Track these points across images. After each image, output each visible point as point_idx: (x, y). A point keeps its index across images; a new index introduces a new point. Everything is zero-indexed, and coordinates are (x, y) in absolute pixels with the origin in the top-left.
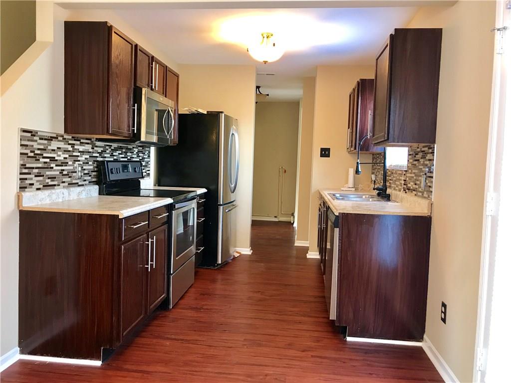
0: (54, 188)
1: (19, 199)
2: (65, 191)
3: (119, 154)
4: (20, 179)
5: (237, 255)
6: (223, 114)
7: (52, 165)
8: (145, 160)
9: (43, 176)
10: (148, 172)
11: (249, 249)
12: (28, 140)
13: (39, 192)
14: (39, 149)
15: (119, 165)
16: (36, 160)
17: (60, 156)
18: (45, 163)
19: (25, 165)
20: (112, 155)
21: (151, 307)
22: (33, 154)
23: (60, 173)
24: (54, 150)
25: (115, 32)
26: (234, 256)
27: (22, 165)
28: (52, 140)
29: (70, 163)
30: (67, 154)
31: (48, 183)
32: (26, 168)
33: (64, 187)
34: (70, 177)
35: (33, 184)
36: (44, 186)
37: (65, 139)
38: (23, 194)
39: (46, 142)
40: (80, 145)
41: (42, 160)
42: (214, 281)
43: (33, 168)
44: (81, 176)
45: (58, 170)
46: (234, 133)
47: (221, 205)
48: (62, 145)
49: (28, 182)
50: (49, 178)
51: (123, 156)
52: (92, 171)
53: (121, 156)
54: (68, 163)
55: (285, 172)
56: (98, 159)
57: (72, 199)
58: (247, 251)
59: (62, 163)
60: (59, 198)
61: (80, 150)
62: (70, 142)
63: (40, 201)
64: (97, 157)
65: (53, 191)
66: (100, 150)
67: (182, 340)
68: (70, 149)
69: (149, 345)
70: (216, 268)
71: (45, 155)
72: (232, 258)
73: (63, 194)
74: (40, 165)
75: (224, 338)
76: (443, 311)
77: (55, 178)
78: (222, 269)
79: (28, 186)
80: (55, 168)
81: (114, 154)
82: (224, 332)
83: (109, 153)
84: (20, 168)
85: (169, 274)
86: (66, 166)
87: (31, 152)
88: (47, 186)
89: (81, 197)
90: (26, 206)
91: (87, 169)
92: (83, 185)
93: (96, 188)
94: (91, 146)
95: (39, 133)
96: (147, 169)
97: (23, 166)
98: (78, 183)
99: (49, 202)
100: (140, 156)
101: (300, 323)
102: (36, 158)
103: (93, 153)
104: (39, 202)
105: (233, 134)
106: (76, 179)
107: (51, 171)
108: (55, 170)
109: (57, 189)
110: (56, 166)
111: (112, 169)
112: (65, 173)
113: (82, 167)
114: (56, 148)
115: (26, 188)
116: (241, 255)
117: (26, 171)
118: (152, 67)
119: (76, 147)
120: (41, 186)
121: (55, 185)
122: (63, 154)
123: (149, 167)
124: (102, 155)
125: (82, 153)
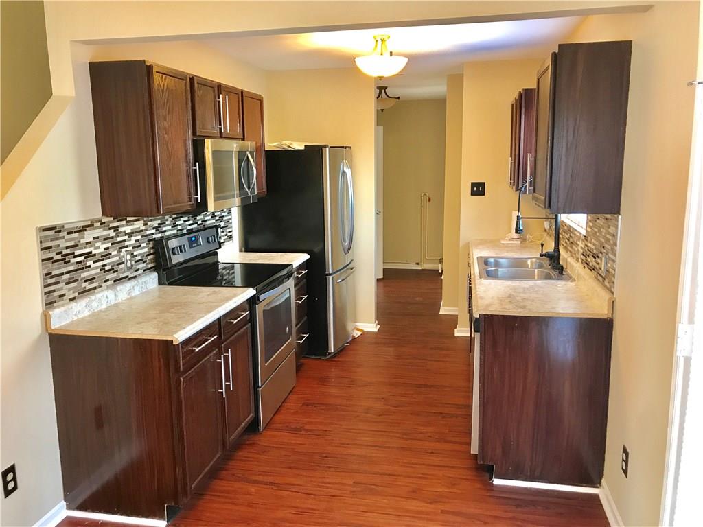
0: (94, 292)
1: (46, 319)
2: (110, 293)
3: (185, 221)
4: (46, 293)
5: (357, 334)
6: (327, 149)
7: (88, 264)
8: (224, 218)
9: (77, 280)
10: (229, 234)
11: (375, 325)
12: (52, 240)
13: (73, 304)
14: (68, 248)
15: (184, 240)
16: (65, 263)
17: (98, 248)
18: (78, 263)
19: (51, 273)
20: (175, 226)
21: (232, 438)
22: (60, 255)
23: (101, 270)
24: (90, 243)
25: (157, 72)
26: (353, 336)
27: (46, 275)
28: (85, 230)
29: (114, 253)
30: (108, 242)
31: (85, 287)
32: (52, 277)
33: (108, 287)
34: (114, 272)
35: (64, 295)
36: (79, 294)
37: (104, 223)
38: (51, 313)
39: (77, 235)
40: (127, 225)
41: (74, 260)
42: (323, 381)
43: (62, 274)
44: (132, 266)
45: (97, 268)
46: (345, 169)
47: (330, 275)
48: (100, 233)
49: (57, 294)
50: (85, 281)
51: (191, 222)
52: (146, 256)
53: (188, 223)
54: (110, 254)
55: (429, 200)
56: (154, 236)
57: (120, 301)
58: (372, 327)
59: (102, 257)
60: (102, 304)
61: (127, 232)
62: (111, 225)
63: (76, 315)
64: (153, 234)
65: (93, 298)
66: (155, 224)
67: (271, 483)
68: (112, 233)
69: (228, 492)
70: (327, 358)
71: (77, 253)
72: (351, 339)
73: (107, 297)
74: (72, 268)
75: (328, 480)
76: (625, 459)
77: (94, 278)
78: (336, 359)
79: (57, 299)
80: (93, 265)
81: (178, 223)
82: (327, 469)
83: (169, 225)
84: (44, 279)
85: (256, 387)
86: (109, 258)
87: (57, 254)
88: (84, 292)
89: (133, 295)
90: (56, 327)
91: (139, 255)
92: (135, 277)
93: (154, 276)
94: (142, 222)
95: (66, 227)
96: (228, 230)
97: (49, 275)
98: (128, 276)
99: (88, 314)
100: (216, 216)
101: (432, 453)
102: (64, 260)
103: (146, 230)
104: (74, 317)
105: (344, 172)
106: (125, 272)
107: (88, 271)
108: (93, 269)
109: (98, 293)
110: (94, 262)
111: (173, 249)
112: (107, 268)
113: (133, 254)
114: (92, 240)
115: (55, 302)
116: (364, 334)
117: (53, 280)
118: (219, 102)
119: (120, 230)
120: (76, 294)
121: (95, 288)
122: (102, 244)
123: (231, 227)
124: (160, 230)
125: (130, 235)
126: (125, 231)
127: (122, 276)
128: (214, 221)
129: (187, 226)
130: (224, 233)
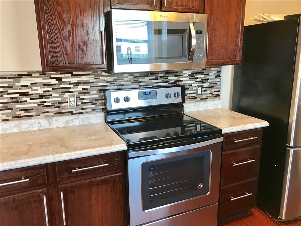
0: (31, 118)
2: (43, 121)
7: (24, 99)
8: (209, 81)
9: (11, 109)
10: (215, 93)
17: (37, 90)
18: (11, 98)
23: (38, 105)
24: (27, 86)
28: (22, 78)
29: (56, 95)
30: (49, 87)
31: (21, 114)
33: (46, 117)
34: (55, 108)
36: (13, 117)
37: (44, 74)
39: (12, 80)
40: (72, 78)
41: (7, 96)
44: (77, 105)
45: (34, 103)
47: (291, 147)
48: (40, 80)
50: (21, 110)
51: (159, 81)
52: (96, 100)
54: (51, 95)
59: (40, 96)
60: (33, 127)
61: (71, 82)
62: (53, 76)
66: (110, 79)
68: (54, 81)
71: (10, 91)
73: (40, 123)
74: (6, 101)
77: (32, 109)
80: (30, 101)
83: (129, 81)
86: (49, 98)
92: (82, 113)
98: (72, 112)
100: (197, 78)
103: (97, 82)
107: (24, 104)
108: (30, 103)
110: (31, 99)
112: (45, 104)
113: (79, 97)
114: (28, 84)
119: (63, 80)
120: (10, 118)
121: (32, 116)
122: (41, 88)
123: (220, 88)
124: (116, 83)
125: (76, 85)
126: (70, 81)
127: (63, 111)
128: (194, 82)
129: (154, 83)
130: (209, 92)
